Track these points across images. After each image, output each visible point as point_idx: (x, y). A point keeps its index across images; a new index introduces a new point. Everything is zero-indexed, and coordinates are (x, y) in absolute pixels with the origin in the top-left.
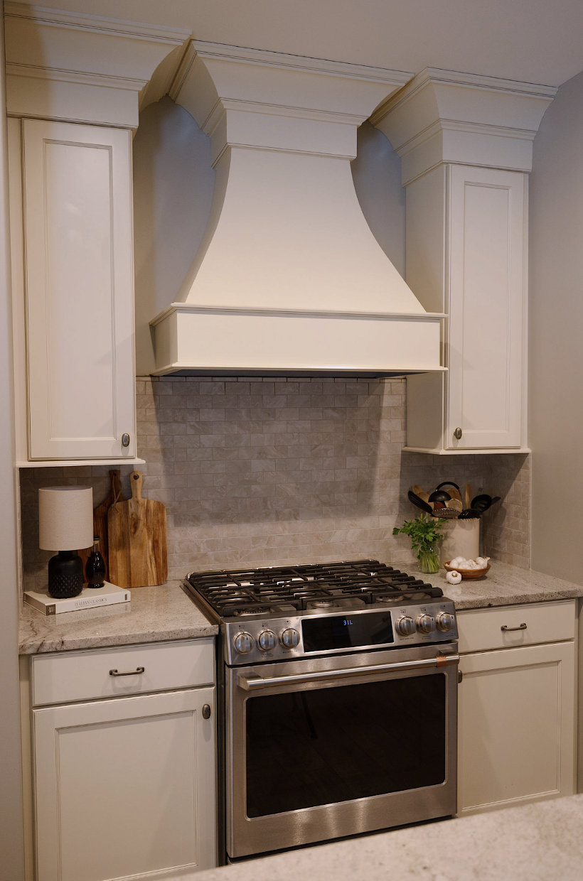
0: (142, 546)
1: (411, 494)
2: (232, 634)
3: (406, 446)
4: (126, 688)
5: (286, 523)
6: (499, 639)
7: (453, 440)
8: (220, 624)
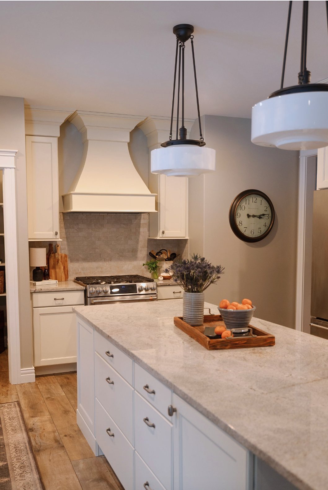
0: (60, 268)
1: (150, 253)
2: (89, 288)
3: (149, 237)
4: (59, 304)
5: (107, 262)
6: (172, 296)
7: (162, 234)
8: (86, 287)
